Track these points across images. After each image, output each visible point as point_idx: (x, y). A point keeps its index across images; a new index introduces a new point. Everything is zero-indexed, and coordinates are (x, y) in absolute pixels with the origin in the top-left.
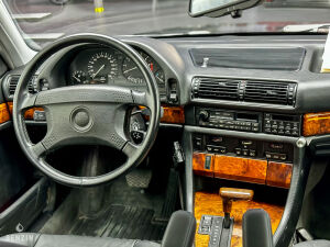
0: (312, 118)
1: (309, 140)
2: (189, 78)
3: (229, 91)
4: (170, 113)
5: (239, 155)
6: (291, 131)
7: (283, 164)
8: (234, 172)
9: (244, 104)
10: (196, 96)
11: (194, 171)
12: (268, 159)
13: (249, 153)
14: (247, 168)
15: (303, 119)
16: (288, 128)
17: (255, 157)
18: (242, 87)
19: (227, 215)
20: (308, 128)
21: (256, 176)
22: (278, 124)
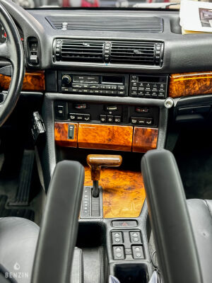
0: (178, 78)
1: (176, 101)
2: (50, 39)
3: (94, 53)
4: (29, 79)
5: (103, 122)
6: (158, 93)
7: (149, 129)
8: (98, 140)
9: (110, 65)
10: (59, 59)
11: (56, 142)
12: (134, 125)
13: (114, 119)
14: (112, 134)
15: (170, 80)
16: (155, 89)
17: (121, 122)
18: (107, 47)
19: (95, 183)
20: (174, 88)
21: (122, 142)
22: (145, 86)
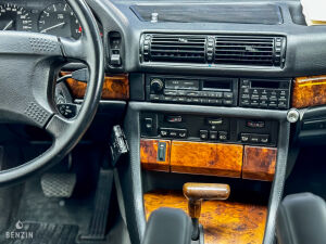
0: (304, 83)
1: (302, 113)
2: (137, 34)
3: (193, 51)
4: (109, 85)
5: (203, 140)
6: (277, 102)
7: (265, 149)
8: (197, 163)
9: (214, 66)
10: (147, 59)
11: (142, 164)
12: (244, 143)
13: (218, 135)
14: (216, 156)
15: (293, 85)
16: (273, 98)
17: (228, 140)
18: (210, 44)
19: (195, 221)
20: (300, 96)
21: (229, 166)
22: (260, 94)
